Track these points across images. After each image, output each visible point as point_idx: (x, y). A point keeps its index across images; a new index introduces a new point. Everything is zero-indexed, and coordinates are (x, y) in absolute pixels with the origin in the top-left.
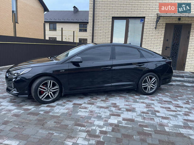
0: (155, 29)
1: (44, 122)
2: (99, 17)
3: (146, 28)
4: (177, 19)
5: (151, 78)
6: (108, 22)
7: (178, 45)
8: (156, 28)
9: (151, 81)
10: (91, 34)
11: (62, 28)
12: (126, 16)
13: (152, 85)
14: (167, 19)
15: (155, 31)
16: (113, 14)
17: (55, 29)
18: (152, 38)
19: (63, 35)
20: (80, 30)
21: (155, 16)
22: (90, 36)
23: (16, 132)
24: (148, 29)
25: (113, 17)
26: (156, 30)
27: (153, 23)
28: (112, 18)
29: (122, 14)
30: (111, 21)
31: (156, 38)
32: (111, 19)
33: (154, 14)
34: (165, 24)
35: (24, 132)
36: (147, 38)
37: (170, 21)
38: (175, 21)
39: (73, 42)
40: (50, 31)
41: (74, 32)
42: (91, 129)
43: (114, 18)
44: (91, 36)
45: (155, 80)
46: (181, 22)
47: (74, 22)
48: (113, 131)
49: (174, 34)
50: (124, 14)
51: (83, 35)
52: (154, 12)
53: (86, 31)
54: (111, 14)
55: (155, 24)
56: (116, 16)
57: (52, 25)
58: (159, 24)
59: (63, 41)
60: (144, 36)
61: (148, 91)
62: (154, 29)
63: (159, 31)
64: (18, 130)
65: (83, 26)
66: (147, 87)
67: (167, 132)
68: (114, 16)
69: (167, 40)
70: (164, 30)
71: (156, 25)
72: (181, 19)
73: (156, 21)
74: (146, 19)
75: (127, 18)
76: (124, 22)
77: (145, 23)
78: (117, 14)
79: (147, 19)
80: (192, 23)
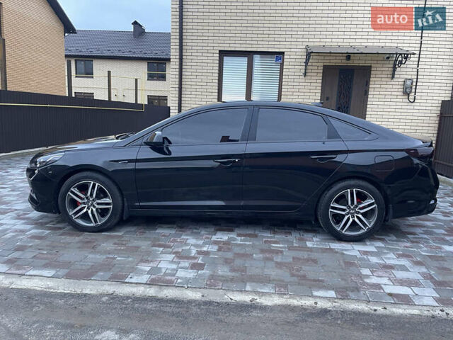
0: (303, 77)
1: (95, 244)
2: (191, 51)
3: (287, 74)
4: (345, 58)
5: (362, 197)
6: (212, 61)
7: (348, 107)
8: (305, 74)
9: (361, 206)
10: (177, 86)
11: (109, 72)
12: (248, 50)
13: (360, 216)
14: (326, 58)
15: (304, 81)
16: (221, 45)
17: (89, 73)
18: (298, 94)
19: (112, 87)
20: (151, 77)
21: (303, 50)
22: (174, 89)
23: (46, 259)
24: (290, 77)
25: (220, 51)
26: (306, 78)
27: (299, 64)
28: (218, 52)
29: (239, 46)
30: (218, 58)
31: (306, 94)
32: (218, 55)
33: (302, 47)
34: (322, 68)
35: (61, 259)
36: (289, 93)
37: (332, 61)
38: (340, 61)
39: (134, 102)
40: (76, 77)
41: (136, 80)
42: (180, 250)
43: (223, 53)
44: (177, 89)
45: (371, 207)
46: (350, 63)
47: (135, 57)
48: (219, 250)
49: (340, 86)
50: (242, 45)
51: (157, 88)
52: (301, 43)
53: (163, 78)
54: (217, 45)
55: (304, 67)
56: (226, 49)
57: (82, 65)
58: (311, 67)
59: (112, 100)
60: (283, 90)
61: (343, 229)
62: (301, 77)
63: (311, 81)
64: (49, 256)
65: (157, 67)
66: (344, 216)
67: (309, 248)
68: (222, 49)
69: (328, 99)
70: (321, 78)
71: (306, 69)
72: (351, 58)
73: (305, 61)
74: (285, 57)
75: (249, 55)
76: (243, 61)
77: (285, 63)
78: (228, 45)
79: (288, 57)
80: (373, 65)
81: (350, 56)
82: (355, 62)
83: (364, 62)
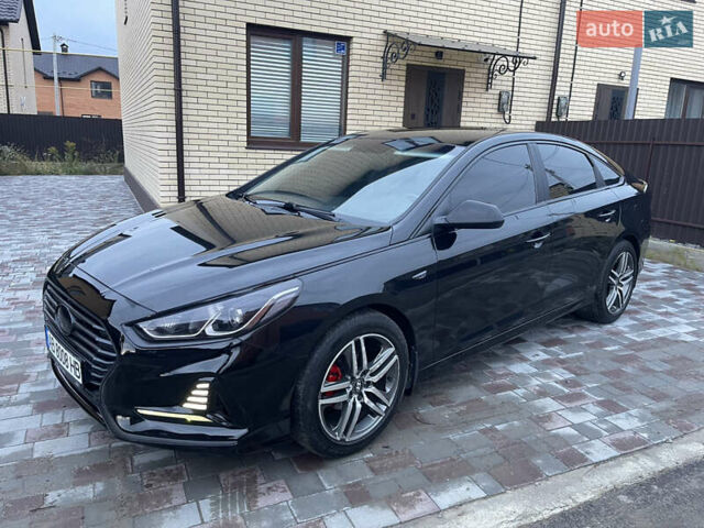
0: (380, 81)
4: (433, 55)
6: (234, 43)
8: (383, 76)
15: (380, 87)
16: (249, 12)
24: (360, 79)
26: (386, 82)
27: (374, 59)
28: (245, 26)
29: (282, 18)
30: (245, 39)
32: (244, 31)
34: (405, 68)
38: (428, 60)
43: (250, 29)
44: (172, 92)
46: (441, 64)
49: (428, 99)
54: (243, 12)
55: (381, 65)
56: (259, 22)
60: (349, 101)
62: (378, 81)
63: (390, 88)
68: (253, 21)
69: (413, 116)
70: (404, 84)
71: (384, 69)
72: (443, 56)
74: (354, 46)
75: (294, 36)
76: (284, 48)
77: (351, 57)
78: (263, 15)
79: (359, 46)
80: (467, 69)
81: (442, 53)
82: (446, 63)
83: (455, 63)
